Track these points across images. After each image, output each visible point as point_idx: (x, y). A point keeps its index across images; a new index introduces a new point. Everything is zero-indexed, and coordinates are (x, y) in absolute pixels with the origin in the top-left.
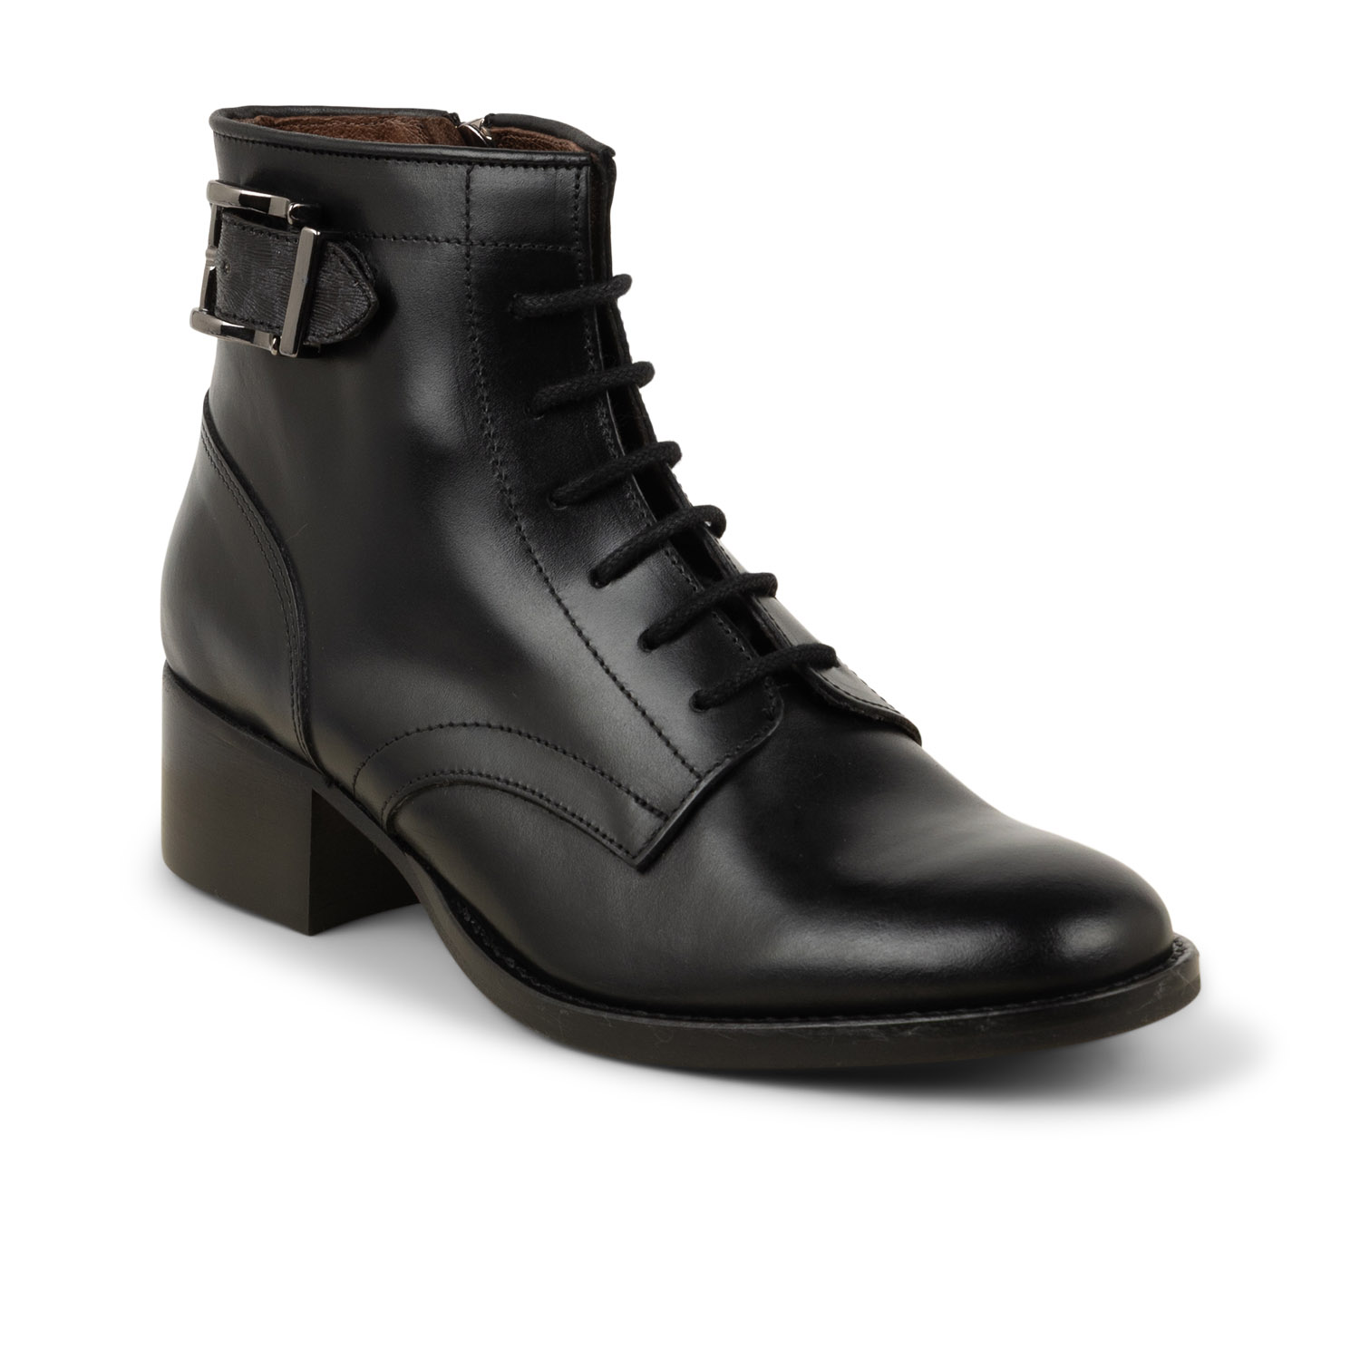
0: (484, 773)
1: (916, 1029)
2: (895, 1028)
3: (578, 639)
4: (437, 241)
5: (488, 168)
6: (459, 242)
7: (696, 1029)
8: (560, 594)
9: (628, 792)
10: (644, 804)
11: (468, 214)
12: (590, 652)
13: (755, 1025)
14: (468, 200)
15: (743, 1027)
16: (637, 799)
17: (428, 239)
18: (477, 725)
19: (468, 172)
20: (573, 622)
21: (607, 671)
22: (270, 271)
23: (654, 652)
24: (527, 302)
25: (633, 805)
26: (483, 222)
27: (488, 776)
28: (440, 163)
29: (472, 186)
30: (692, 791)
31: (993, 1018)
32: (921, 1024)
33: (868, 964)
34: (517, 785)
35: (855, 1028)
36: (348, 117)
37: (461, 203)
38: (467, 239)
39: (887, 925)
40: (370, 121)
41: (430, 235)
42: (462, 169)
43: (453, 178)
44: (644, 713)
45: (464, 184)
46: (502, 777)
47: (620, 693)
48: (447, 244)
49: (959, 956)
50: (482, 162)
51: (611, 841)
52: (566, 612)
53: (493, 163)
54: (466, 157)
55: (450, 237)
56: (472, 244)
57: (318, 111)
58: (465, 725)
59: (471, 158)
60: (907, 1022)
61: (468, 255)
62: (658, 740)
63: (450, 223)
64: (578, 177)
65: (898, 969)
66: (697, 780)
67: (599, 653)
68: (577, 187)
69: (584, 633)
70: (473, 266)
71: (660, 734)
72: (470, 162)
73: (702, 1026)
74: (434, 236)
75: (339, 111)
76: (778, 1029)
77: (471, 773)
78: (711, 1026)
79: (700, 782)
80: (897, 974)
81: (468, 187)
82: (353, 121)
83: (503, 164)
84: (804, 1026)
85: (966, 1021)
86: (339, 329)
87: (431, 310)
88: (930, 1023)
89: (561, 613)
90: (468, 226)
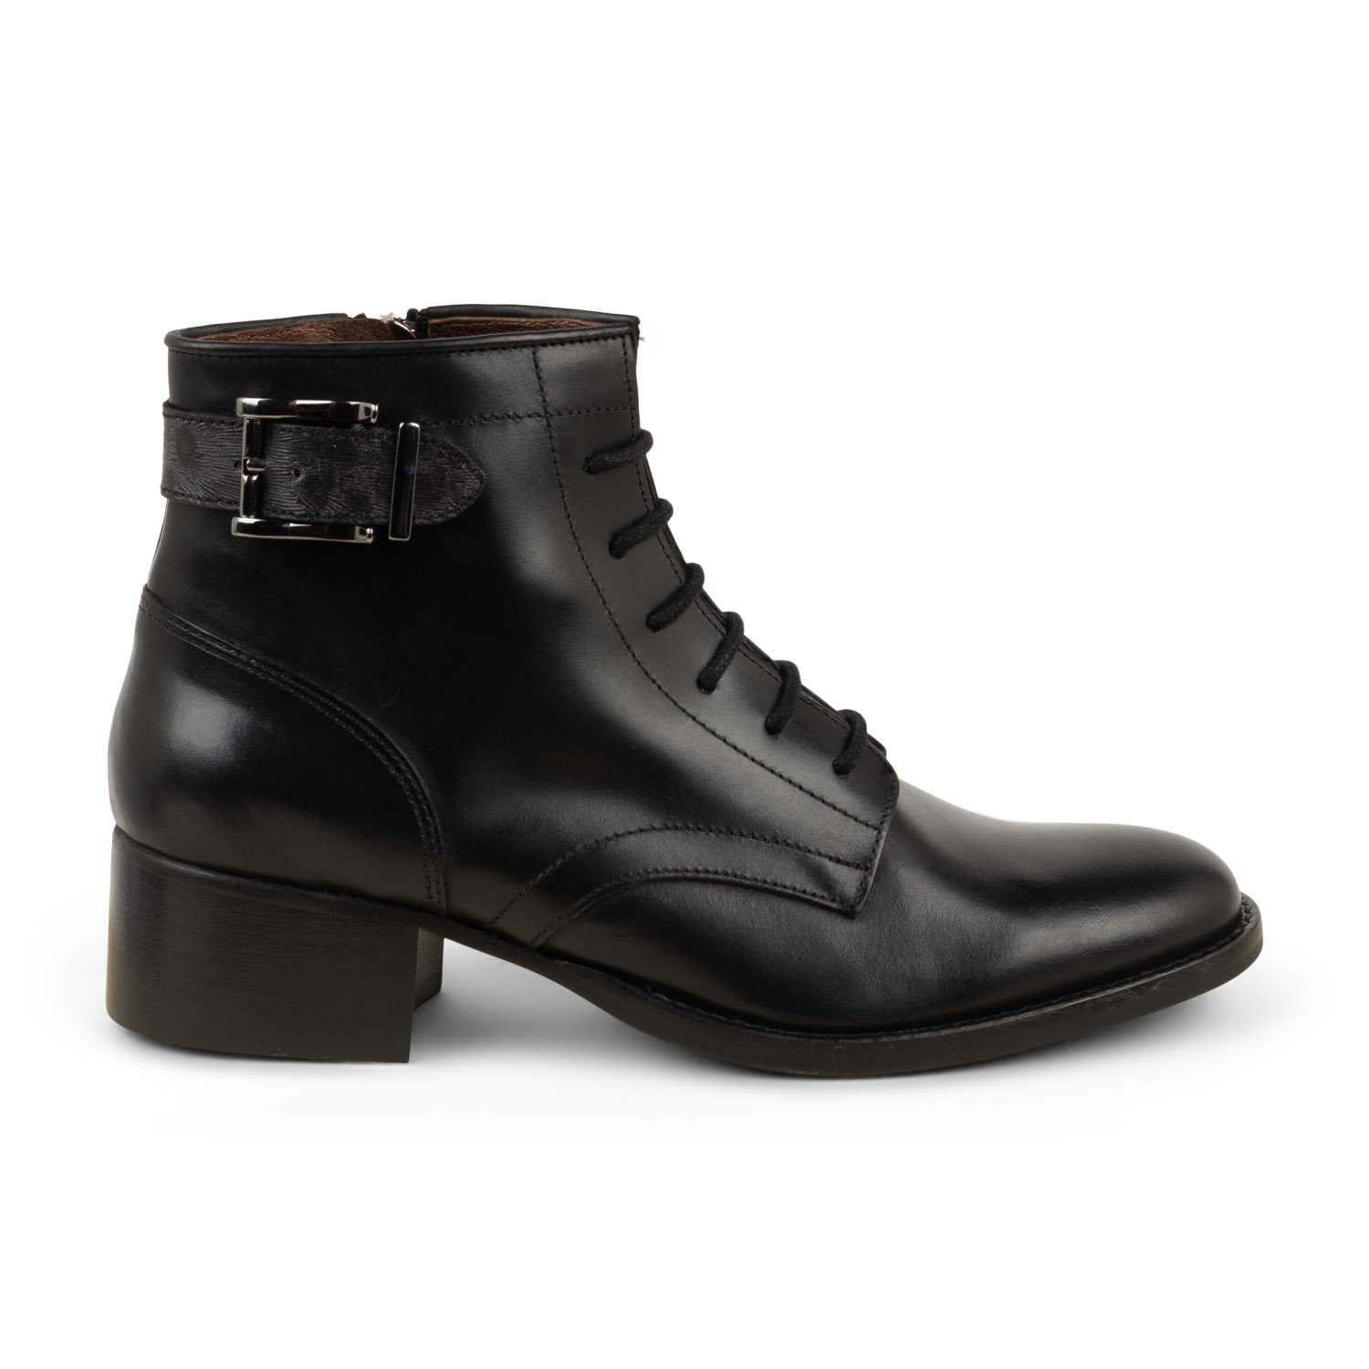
0: (670, 868)
1: (1158, 984)
2: (1143, 988)
3: (714, 739)
4: (518, 417)
5: (550, 348)
6: (539, 416)
7: (977, 1030)
8: (682, 705)
9: (820, 855)
10: (838, 861)
11: (542, 389)
12: (730, 748)
13: (1029, 1013)
14: (540, 378)
15: (1019, 1017)
16: (831, 859)
17: (509, 417)
18: (642, 830)
19: (534, 353)
20: (703, 726)
21: (753, 760)
22: (359, 469)
23: (780, 736)
24: (607, 459)
25: (830, 865)
26: (555, 396)
27: (676, 871)
28: (504, 349)
29: (541, 365)
30: (877, 841)
31: (1209, 961)
32: (1161, 978)
33: (1102, 942)
34: (707, 872)
35: (1112, 995)
36: (253, 330)
37: (535, 381)
38: (546, 412)
39: (1100, 908)
40: (277, 331)
41: (511, 414)
42: (527, 352)
43: (521, 360)
44: (801, 788)
45: (532, 364)
46: (689, 868)
47: (772, 776)
48: (528, 419)
49: (1167, 919)
50: (544, 344)
51: (822, 897)
52: (694, 719)
53: (553, 343)
54: (531, 341)
55: (530, 412)
56: (551, 415)
57: (220, 329)
58: (630, 833)
59: (536, 341)
60: (1151, 979)
61: (549, 426)
62: (825, 807)
63: (529, 401)
64: (624, 345)
65: (1126, 940)
66: (876, 832)
67: (739, 747)
68: (625, 354)
69: (717, 732)
70: (555, 435)
71: (823, 802)
72: (533, 344)
73: (981, 1026)
74: (515, 414)
75: (240, 327)
76: (1050, 1012)
77: (657, 871)
78: (990, 1024)
79: (879, 833)
80: (1125, 944)
81: (537, 366)
82: (258, 333)
83: (562, 342)
84: (1071, 1004)
85: (1192, 967)
86: (451, 508)
87: (526, 479)
88: (1168, 975)
89: (691, 722)
90: (544, 401)
